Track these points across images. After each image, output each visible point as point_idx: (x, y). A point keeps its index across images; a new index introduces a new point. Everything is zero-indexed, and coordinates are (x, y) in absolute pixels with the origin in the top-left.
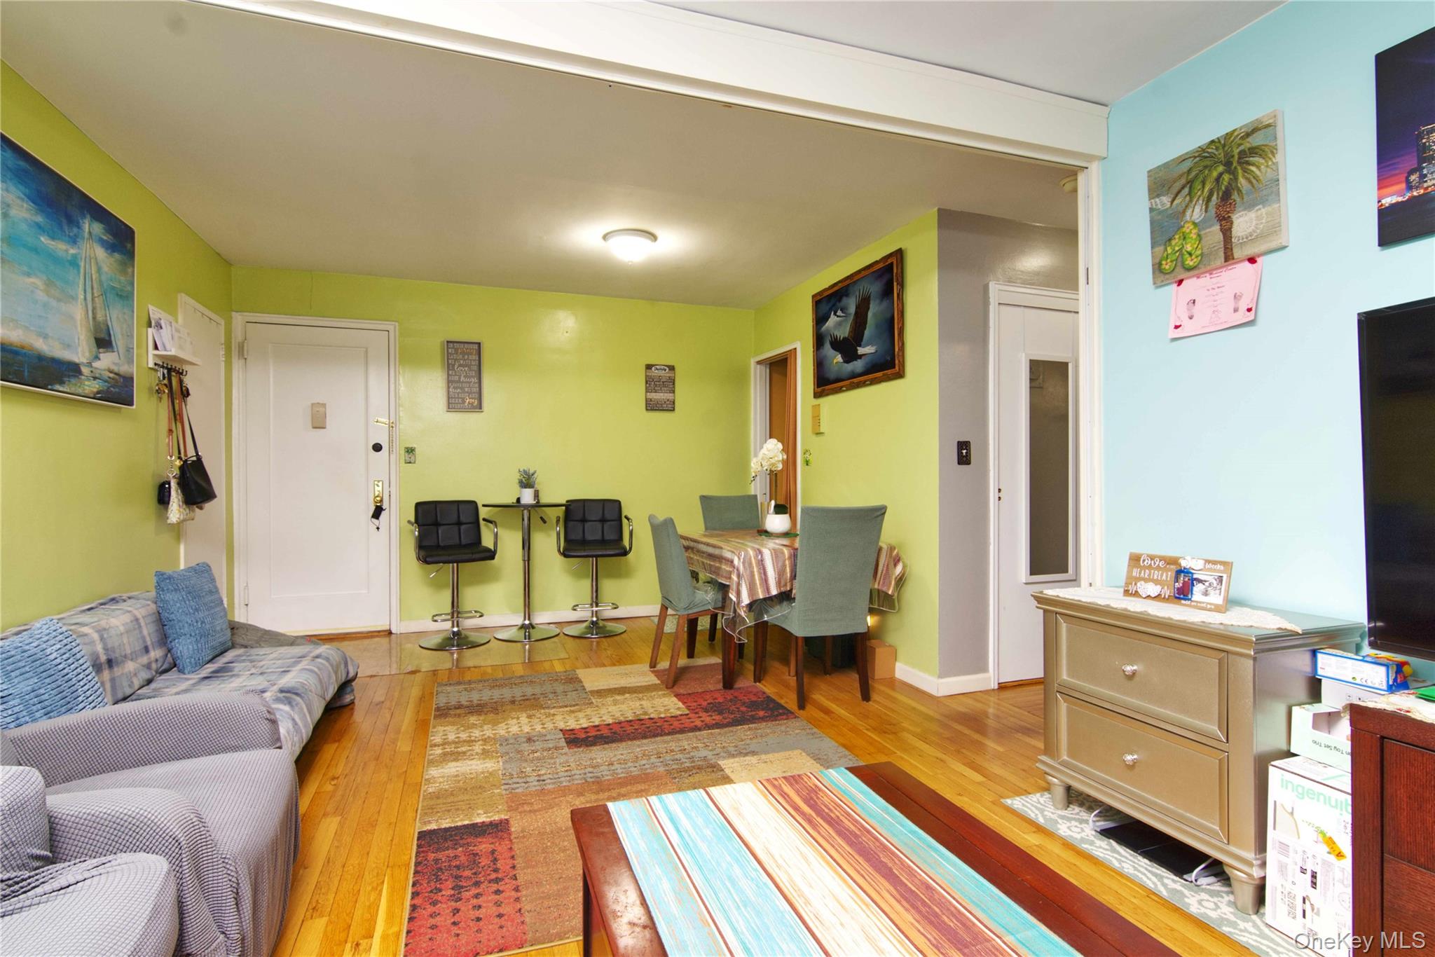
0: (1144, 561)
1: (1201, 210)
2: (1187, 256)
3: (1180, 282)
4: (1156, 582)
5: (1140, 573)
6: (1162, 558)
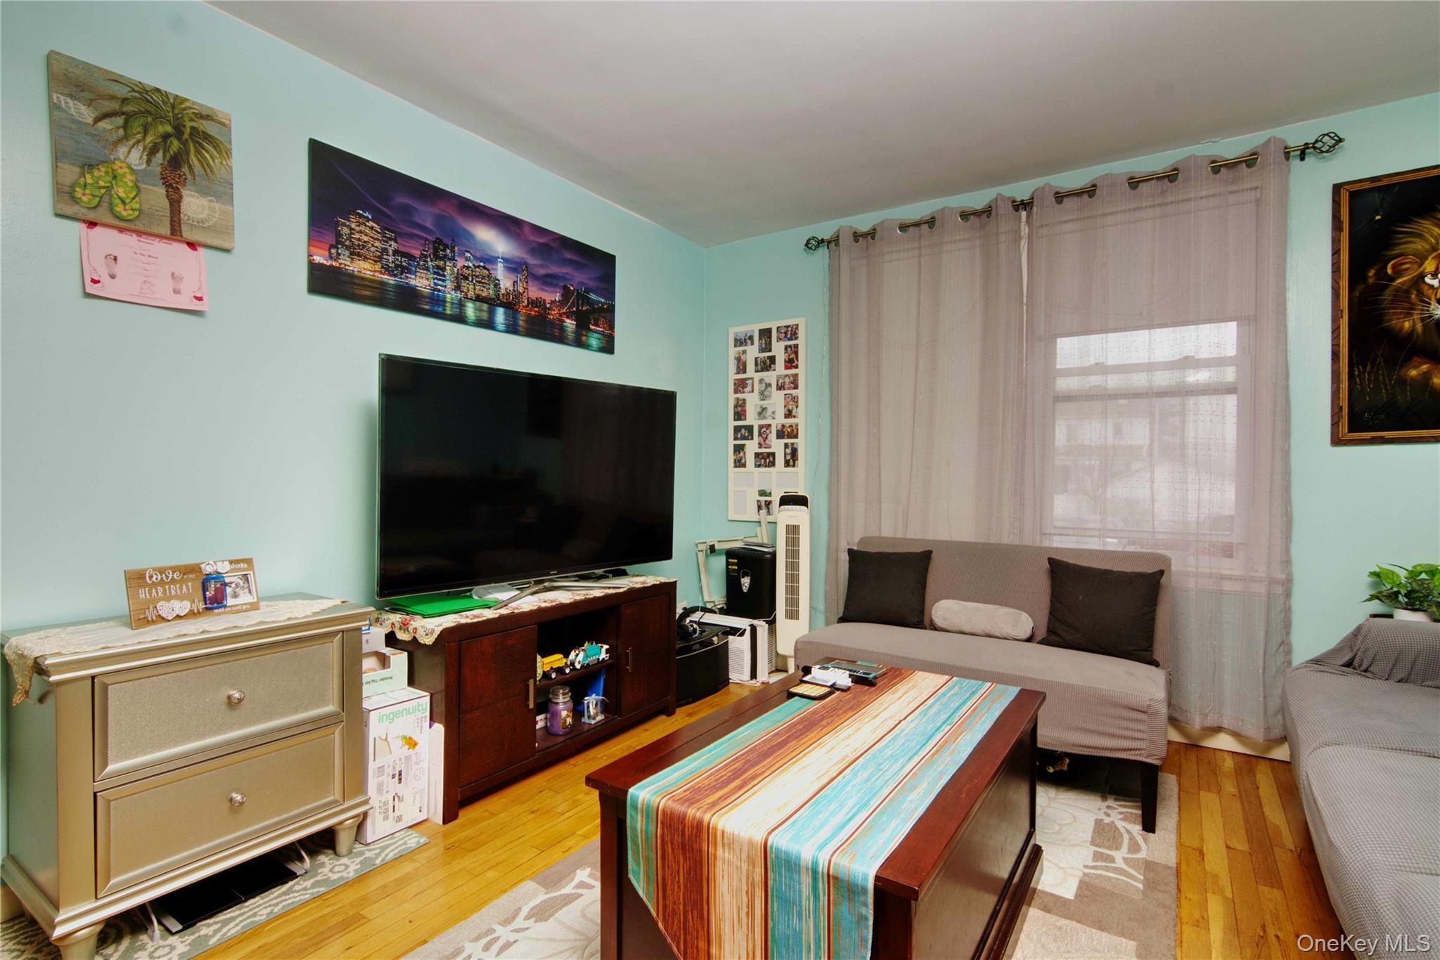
0: (151, 577)
1: (141, 158)
2: (117, 201)
3: (91, 225)
4: (180, 598)
5: (150, 593)
6: (174, 569)
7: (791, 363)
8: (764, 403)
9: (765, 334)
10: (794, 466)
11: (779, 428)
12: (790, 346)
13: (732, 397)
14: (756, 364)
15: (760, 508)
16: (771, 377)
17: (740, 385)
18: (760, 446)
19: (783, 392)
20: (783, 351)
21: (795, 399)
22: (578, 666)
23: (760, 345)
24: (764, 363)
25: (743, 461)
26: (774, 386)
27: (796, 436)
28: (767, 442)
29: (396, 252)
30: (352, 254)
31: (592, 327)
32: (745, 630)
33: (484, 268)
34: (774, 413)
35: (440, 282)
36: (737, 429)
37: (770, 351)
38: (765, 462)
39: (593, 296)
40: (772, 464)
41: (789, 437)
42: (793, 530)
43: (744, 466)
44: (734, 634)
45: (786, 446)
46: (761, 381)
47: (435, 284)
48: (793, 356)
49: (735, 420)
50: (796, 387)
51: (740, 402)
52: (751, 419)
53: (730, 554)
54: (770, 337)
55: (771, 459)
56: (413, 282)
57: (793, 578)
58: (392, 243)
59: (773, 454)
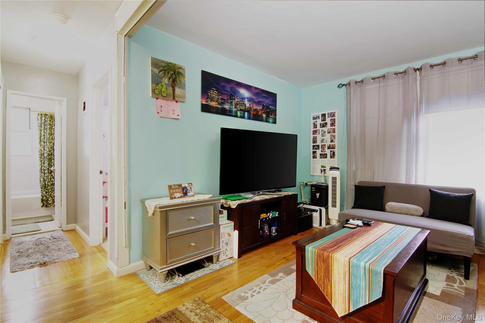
0: (173, 187)
1: (167, 81)
2: (163, 92)
3: (157, 99)
4: (179, 192)
5: (173, 191)
6: (177, 185)
7: (333, 124)
8: (323, 138)
9: (324, 115)
10: (334, 158)
11: (328, 146)
12: (332, 119)
13: (312, 136)
14: (320, 125)
15: (322, 171)
16: (325, 129)
17: (315, 132)
18: (322, 151)
19: (330, 134)
20: (330, 121)
21: (334, 136)
22: (270, 218)
23: (322, 119)
24: (323, 125)
25: (316, 156)
26: (327, 132)
27: (334, 148)
28: (324, 150)
29: (221, 99)
30: (211, 100)
31: (270, 116)
32: (318, 210)
33: (242, 101)
34: (327, 141)
35: (231, 106)
36: (314, 146)
37: (325, 121)
38: (324, 156)
39: (270, 107)
40: (326, 157)
41: (332, 148)
42: (334, 179)
43: (316, 158)
44: (314, 211)
45: (331, 151)
46: (322, 131)
47: (230, 107)
48: (333, 122)
49: (313, 143)
50: (334, 132)
51: (315, 138)
52: (319, 143)
53: (312, 186)
54: (325, 116)
55: (326, 156)
56: (225, 107)
57: (334, 194)
58: (220, 96)
59: (326, 154)
